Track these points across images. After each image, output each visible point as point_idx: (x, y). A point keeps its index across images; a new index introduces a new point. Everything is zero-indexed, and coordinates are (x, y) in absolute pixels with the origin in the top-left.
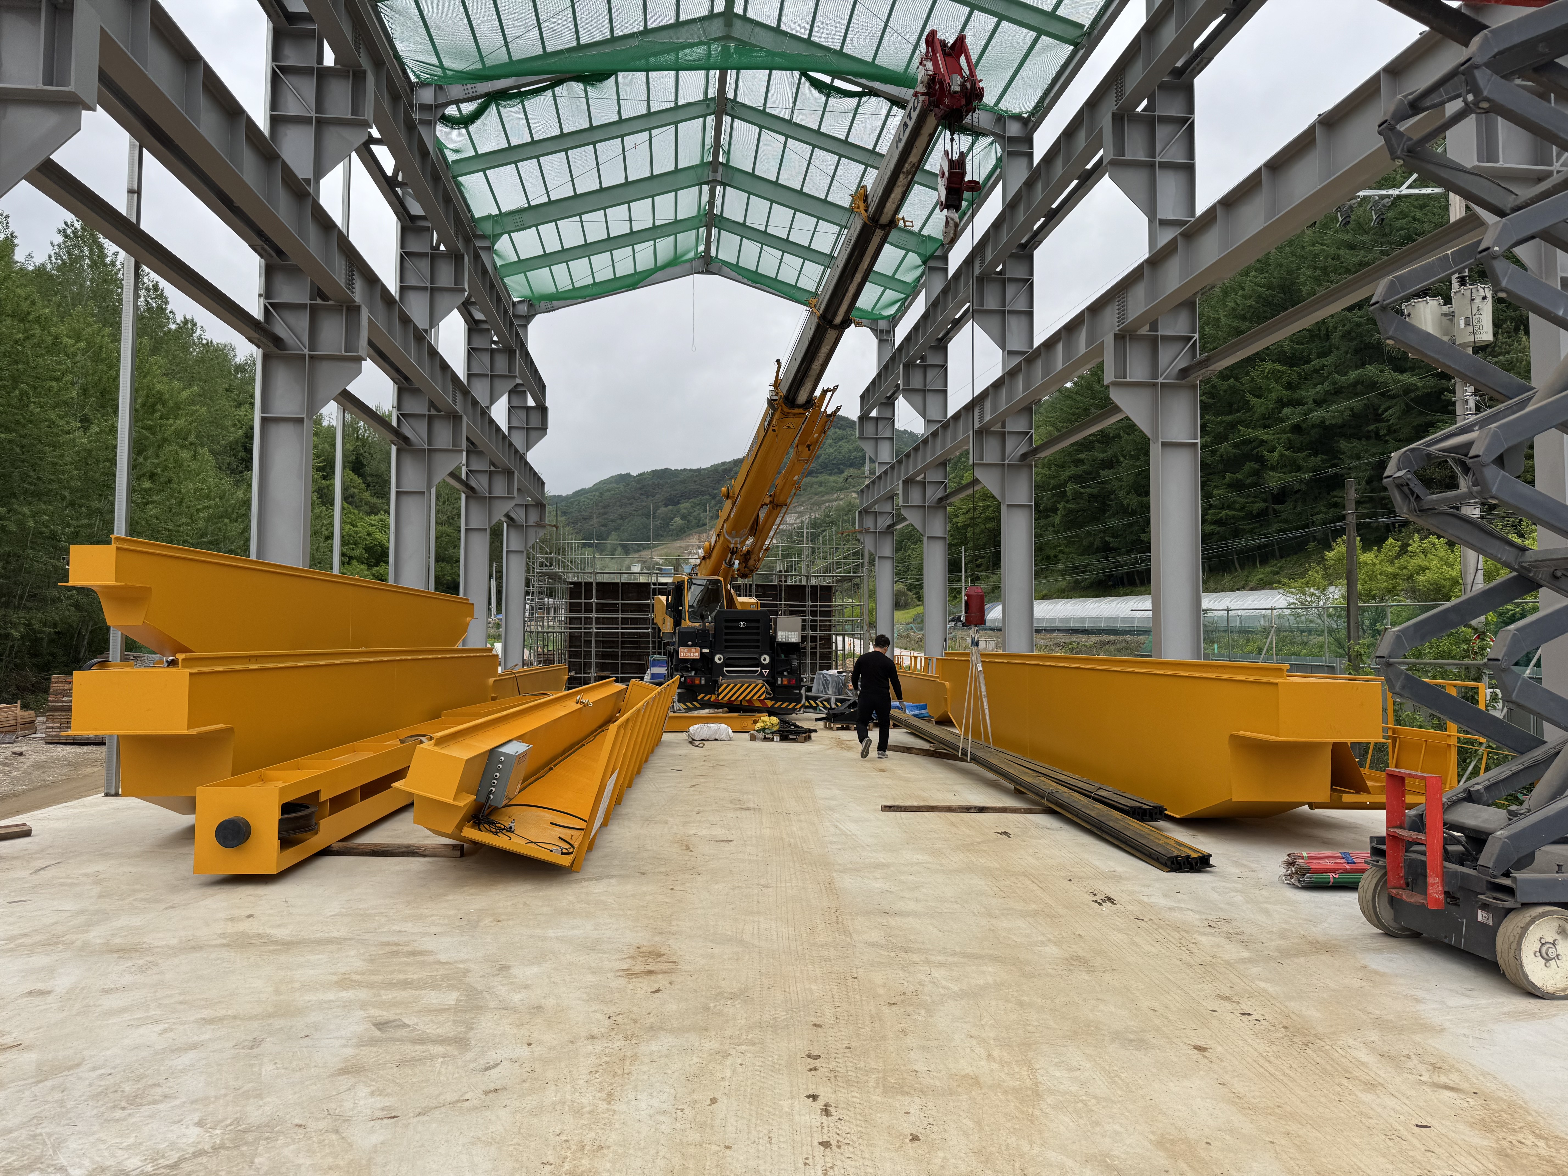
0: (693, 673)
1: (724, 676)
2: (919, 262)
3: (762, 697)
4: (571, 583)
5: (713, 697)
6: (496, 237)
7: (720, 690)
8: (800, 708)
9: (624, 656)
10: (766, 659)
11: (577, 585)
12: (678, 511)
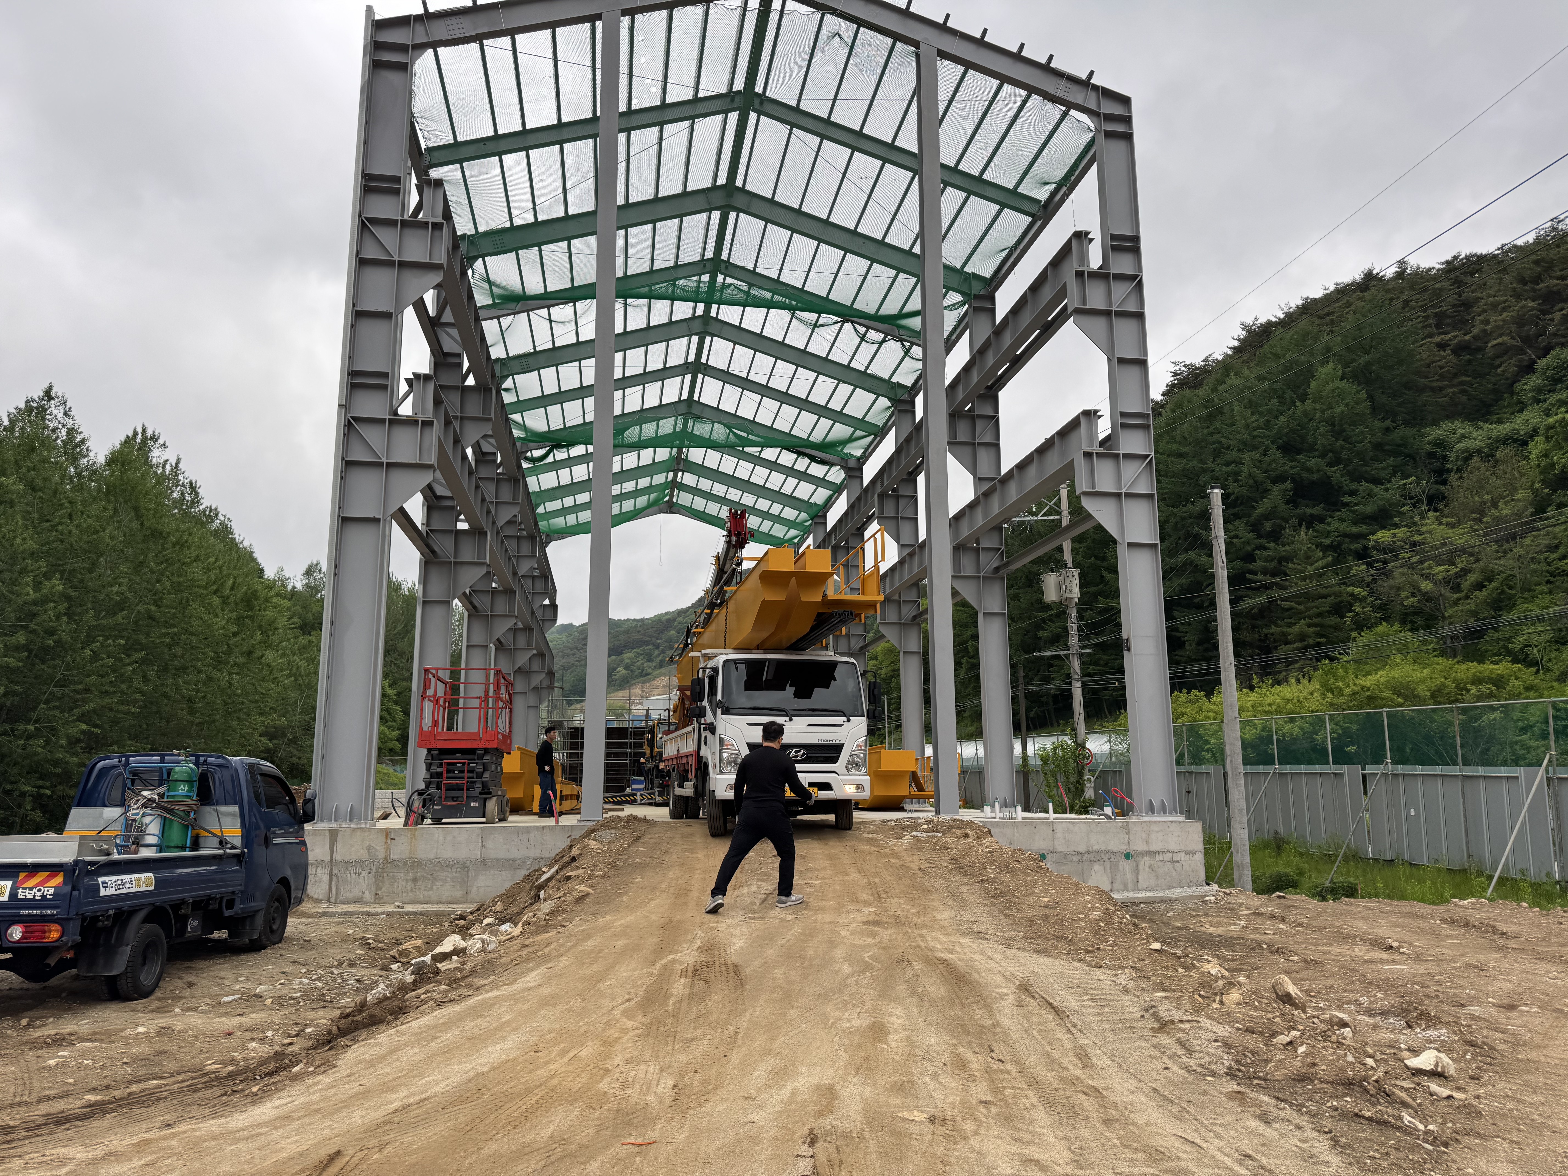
2: (809, 518)
12: (622, 661)
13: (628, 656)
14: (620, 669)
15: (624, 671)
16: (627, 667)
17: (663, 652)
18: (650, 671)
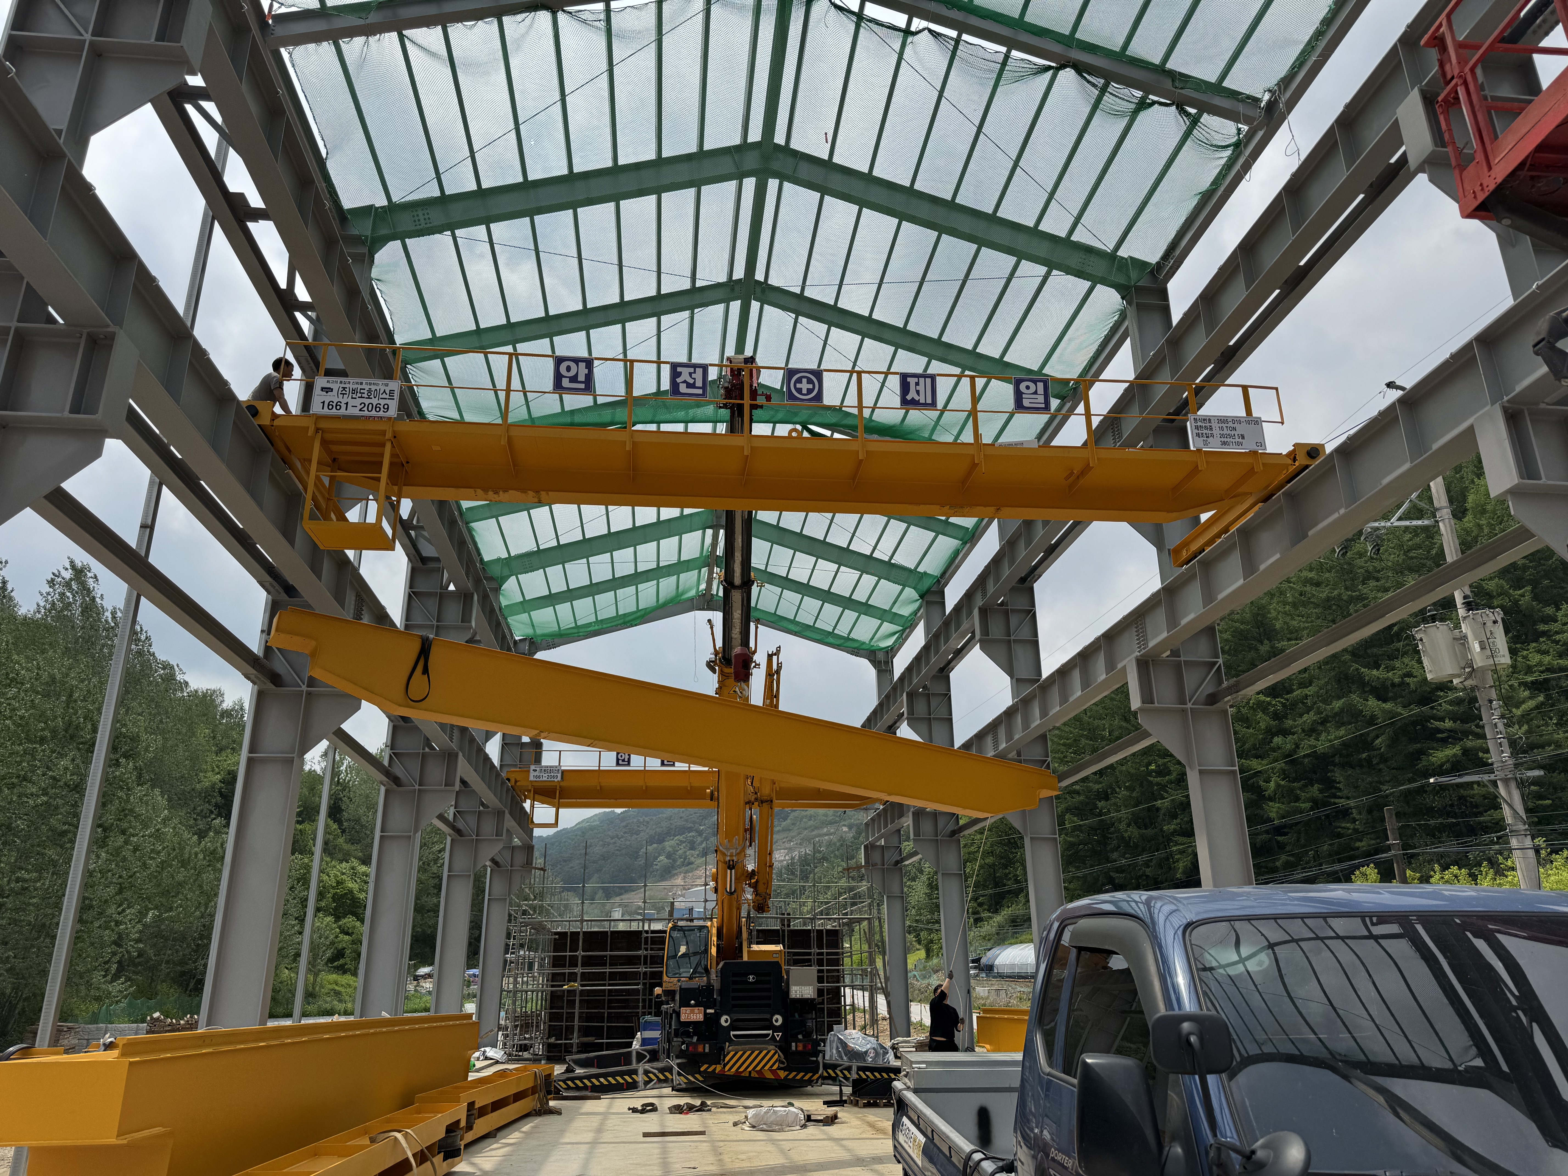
0: (695, 1039)
1: (730, 1040)
2: (917, 597)
3: (775, 1067)
4: (556, 933)
5: (719, 1068)
6: (504, 579)
7: (727, 1059)
8: (817, 1079)
9: (611, 1018)
10: (778, 1020)
11: (563, 935)
12: (663, 849)
13: (669, 844)
14: (662, 858)
15: (666, 861)
16: (669, 856)
17: (706, 839)
18: (692, 859)
